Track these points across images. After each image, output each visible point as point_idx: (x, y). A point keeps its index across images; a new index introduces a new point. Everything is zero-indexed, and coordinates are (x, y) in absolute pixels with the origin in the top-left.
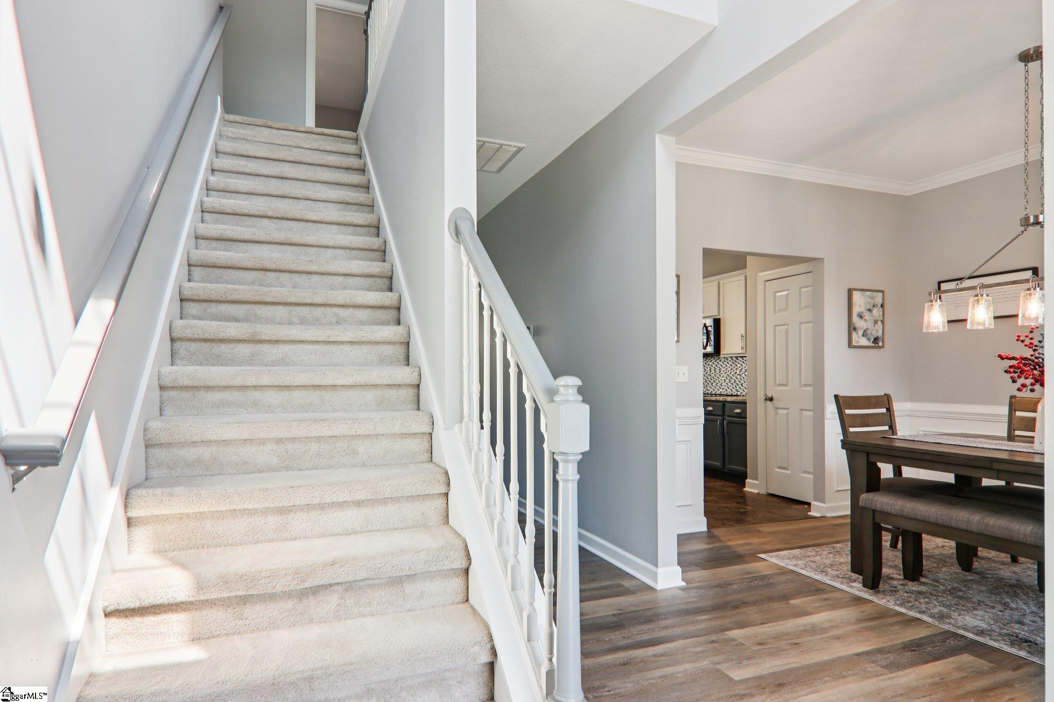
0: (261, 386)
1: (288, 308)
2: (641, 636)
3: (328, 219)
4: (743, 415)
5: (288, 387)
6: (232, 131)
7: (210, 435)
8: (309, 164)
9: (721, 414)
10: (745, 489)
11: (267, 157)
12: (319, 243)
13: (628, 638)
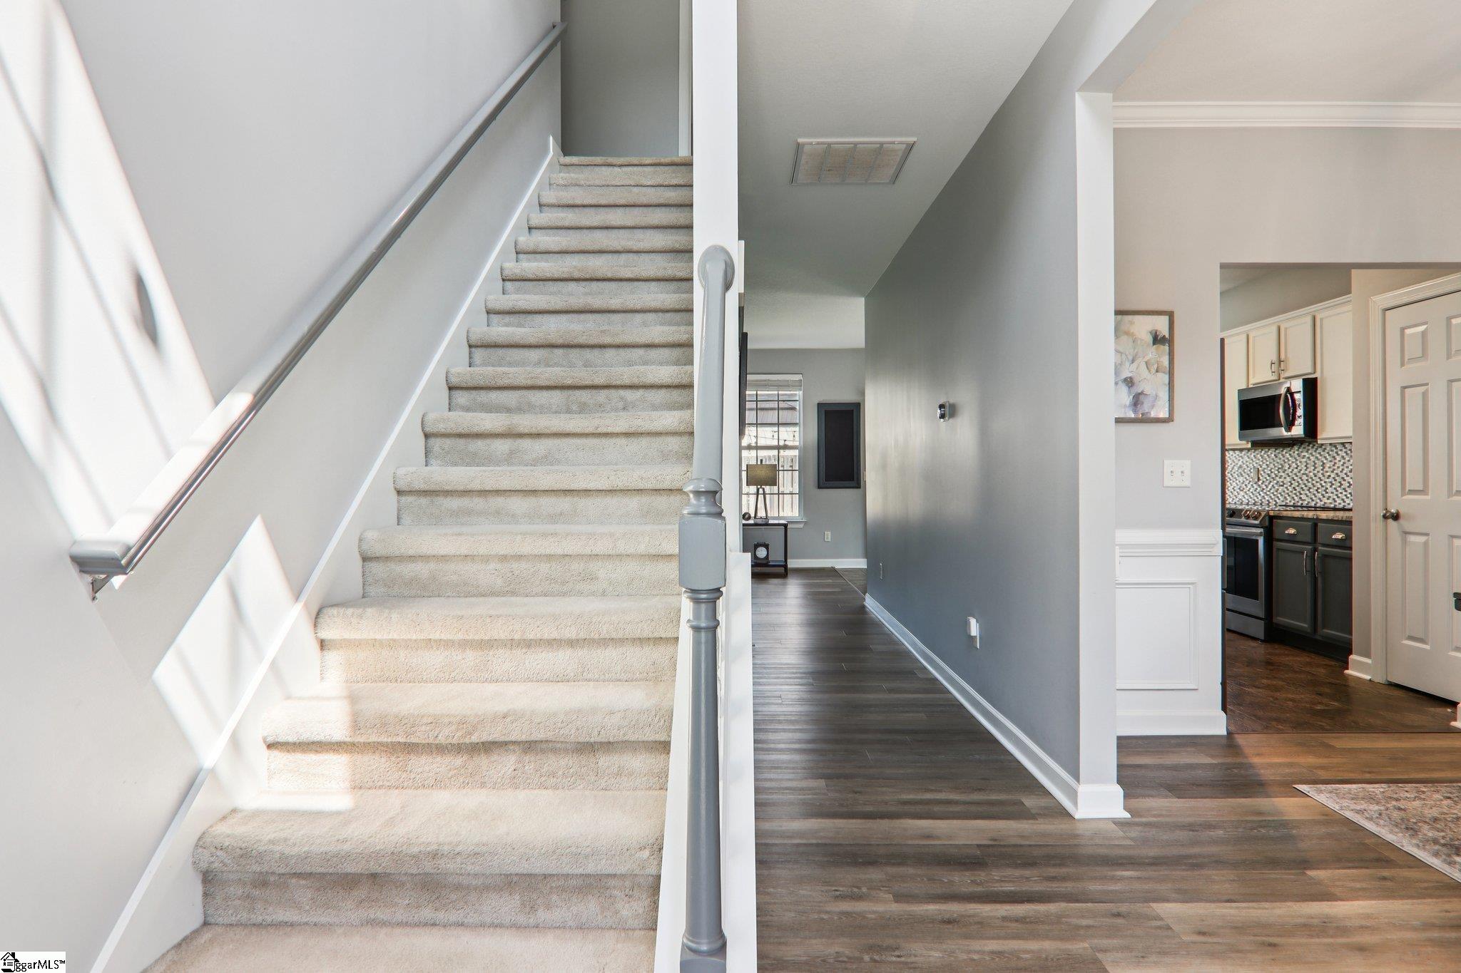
0: (504, 491)
1: (566, 393)
2: (1003, 884)
3: (644, 274)
4: (1346, 544)
5: (534, 492)
6: (562, 177)
7: (425, 549)
8: (645, 206)
9: (1310, 541)
10: (1346, 672)
11: (596, 203)
12: (625, 308)
13: (981, 884)
